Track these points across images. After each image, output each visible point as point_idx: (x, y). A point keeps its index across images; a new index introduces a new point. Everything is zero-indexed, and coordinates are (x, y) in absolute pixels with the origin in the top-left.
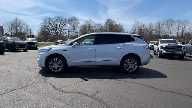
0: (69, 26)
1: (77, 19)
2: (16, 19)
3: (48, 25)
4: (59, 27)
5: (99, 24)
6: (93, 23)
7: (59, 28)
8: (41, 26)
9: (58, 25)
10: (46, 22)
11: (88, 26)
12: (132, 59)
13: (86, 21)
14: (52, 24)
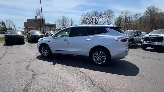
0: (104, 19)
1: (112, 12)
2: (63, 17)
3: (86, 19)
4: (95, 20)
5: (137, 14)
6: (130, 13)
7: (95, 22)
8: (81, 21)
9: (94, 19)
10: (84, 17)
11: (123, 18)
12: (101, 52)
13: (122, 13)
14: (89, 19)
